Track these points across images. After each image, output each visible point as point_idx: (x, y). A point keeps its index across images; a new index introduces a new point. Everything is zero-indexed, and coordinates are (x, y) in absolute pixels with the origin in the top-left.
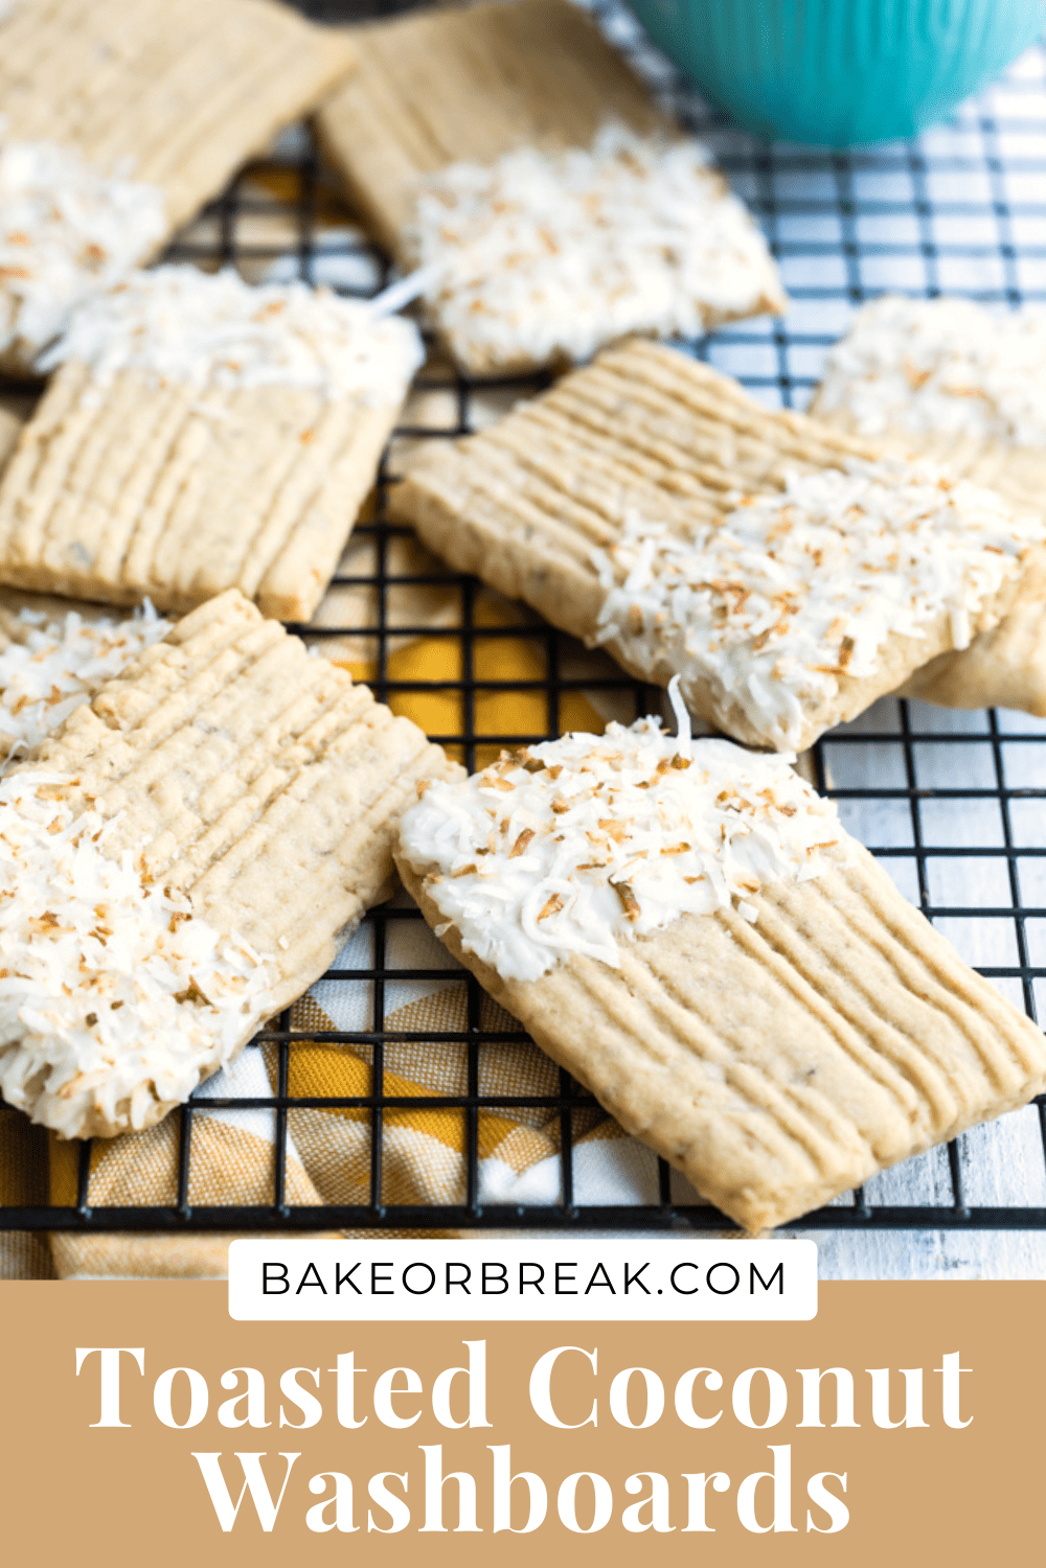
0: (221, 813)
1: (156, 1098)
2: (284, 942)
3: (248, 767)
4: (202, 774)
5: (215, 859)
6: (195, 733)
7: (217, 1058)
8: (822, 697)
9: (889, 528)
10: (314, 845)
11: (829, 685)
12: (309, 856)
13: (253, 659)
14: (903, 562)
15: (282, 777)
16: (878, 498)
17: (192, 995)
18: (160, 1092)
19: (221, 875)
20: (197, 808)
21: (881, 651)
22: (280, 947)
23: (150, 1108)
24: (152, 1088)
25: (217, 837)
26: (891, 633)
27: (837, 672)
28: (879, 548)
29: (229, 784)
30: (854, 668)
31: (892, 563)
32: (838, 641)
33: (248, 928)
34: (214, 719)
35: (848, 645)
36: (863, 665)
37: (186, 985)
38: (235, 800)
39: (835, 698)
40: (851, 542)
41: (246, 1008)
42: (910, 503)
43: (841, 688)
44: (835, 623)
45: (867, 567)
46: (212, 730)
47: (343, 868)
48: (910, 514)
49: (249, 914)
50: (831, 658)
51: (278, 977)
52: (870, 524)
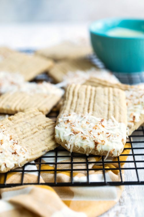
0: (26, 133)
1: (6, 167)
2: (33, 150)
3: (32, 128)
4: (24, 128)
5: (23, 138)
6: (24, 123)
7: (18, 163)
8: (131, 126)
9: (137, 98)
10: (41, 139)
11: (132, 124)
12: (40, 140)
13: (36, 116)
14: (141, 103)
15: (37, 130)
16: (135, 93)
17: (15, 153)
18: (7, 166)
19: (24, 140)
20: (22, 132)
21: (140, 117)
22: (32, 151)
23: (5, 168)
24: (5, 165)
25: (24, 136)
26: (141, 114)
27: (133, 122)
28: (136, 101)
29: (28, 129)
30: (135, 121)
31: (139, 103)
32: (132, 117)
33: (27, 147)
34: (28, 121)
35: (134, 117)
36: (137, 120)
37: (14, 152)
38: (28, 132)
39: (134, 126)
40: (132, 101)
41: (24, 157)
42: (140, 93)
43: (135, 124)
44: (132, 114)
45: (135, 104)
46: (27, 123)
47: (45, 143)
48: (140, 95)
49: (28, 145)
50: (132, 120)
51: (31, 154)
52: (134, 98)
